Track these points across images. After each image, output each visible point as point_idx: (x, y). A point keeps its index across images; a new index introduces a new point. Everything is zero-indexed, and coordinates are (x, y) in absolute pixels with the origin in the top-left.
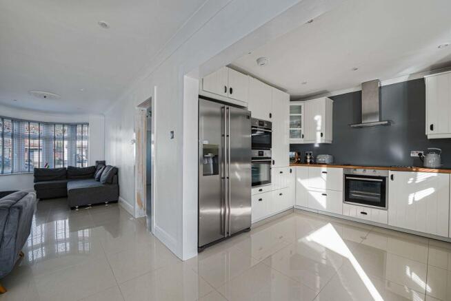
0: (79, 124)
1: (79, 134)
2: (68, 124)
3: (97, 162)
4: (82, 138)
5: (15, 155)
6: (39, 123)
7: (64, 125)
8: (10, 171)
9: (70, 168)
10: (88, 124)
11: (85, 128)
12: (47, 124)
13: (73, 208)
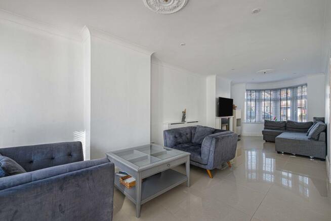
0: (299, 86)
1: (299, 95)
2: (290, 88)
3: (314, 118)
4: (301, 97)
5: (257, 111)
6: (271, 90)
7: (287, 89)
8: (254, 121)
9: (289, 122)
10: (306, 85)
11: (305, 89)
12: (275, 90)
13: (279, 153)
